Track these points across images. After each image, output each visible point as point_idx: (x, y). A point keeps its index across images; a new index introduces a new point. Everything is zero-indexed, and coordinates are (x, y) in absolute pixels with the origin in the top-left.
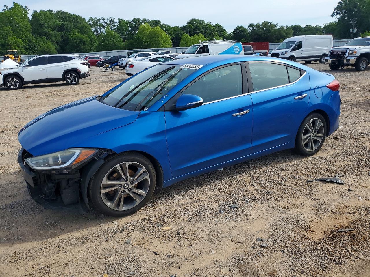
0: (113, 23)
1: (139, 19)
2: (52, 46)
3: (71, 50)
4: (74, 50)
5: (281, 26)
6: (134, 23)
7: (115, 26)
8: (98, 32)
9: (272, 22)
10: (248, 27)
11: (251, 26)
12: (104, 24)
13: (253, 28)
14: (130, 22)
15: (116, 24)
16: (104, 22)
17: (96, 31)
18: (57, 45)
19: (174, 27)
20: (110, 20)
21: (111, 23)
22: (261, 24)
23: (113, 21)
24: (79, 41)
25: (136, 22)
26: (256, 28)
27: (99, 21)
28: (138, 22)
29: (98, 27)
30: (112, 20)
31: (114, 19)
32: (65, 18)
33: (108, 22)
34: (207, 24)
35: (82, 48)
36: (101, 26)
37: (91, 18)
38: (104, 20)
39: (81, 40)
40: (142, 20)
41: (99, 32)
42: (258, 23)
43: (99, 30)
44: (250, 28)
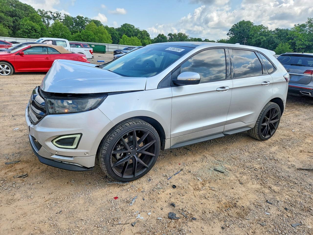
0: (59, 17)
1: (83, 17)
2: (4, 29)
3: (22, 35)
4: (25, 35)
5: (191, 38)
6: (78, 20)
7: (61, 19)
8: (45, 23)
9: (185, 34)
10: (168, 36)
11: (170, 35)
12: (51, 16)
13: (171, 37)
14: (74, 18)
15: (62, 18)
16: (52, 15)
17: (44, 21)
18: (9, 29)
19: (111, 28)
20: (57, 14)
21: (57, 16)
22: (177, 34)
23: (60, 15)
24: (30, 28)
25: (80, 19)
26: (173, 37)
27: (47, 13)
28: (82, 19)
29: (46, 19)
30: (58, 14)
31: (60, 13)
32: (17, 5)
33: (55, 15)
34: (137, 29)
35: (33, 34)
36: (49, 18)
37: (39, 10)
38: (51, 13)
39: (33, 27)
40: (84, 18)
41: (47, 22)
42: (175, 33)
43: (46, 21)
44: (169, 36)
